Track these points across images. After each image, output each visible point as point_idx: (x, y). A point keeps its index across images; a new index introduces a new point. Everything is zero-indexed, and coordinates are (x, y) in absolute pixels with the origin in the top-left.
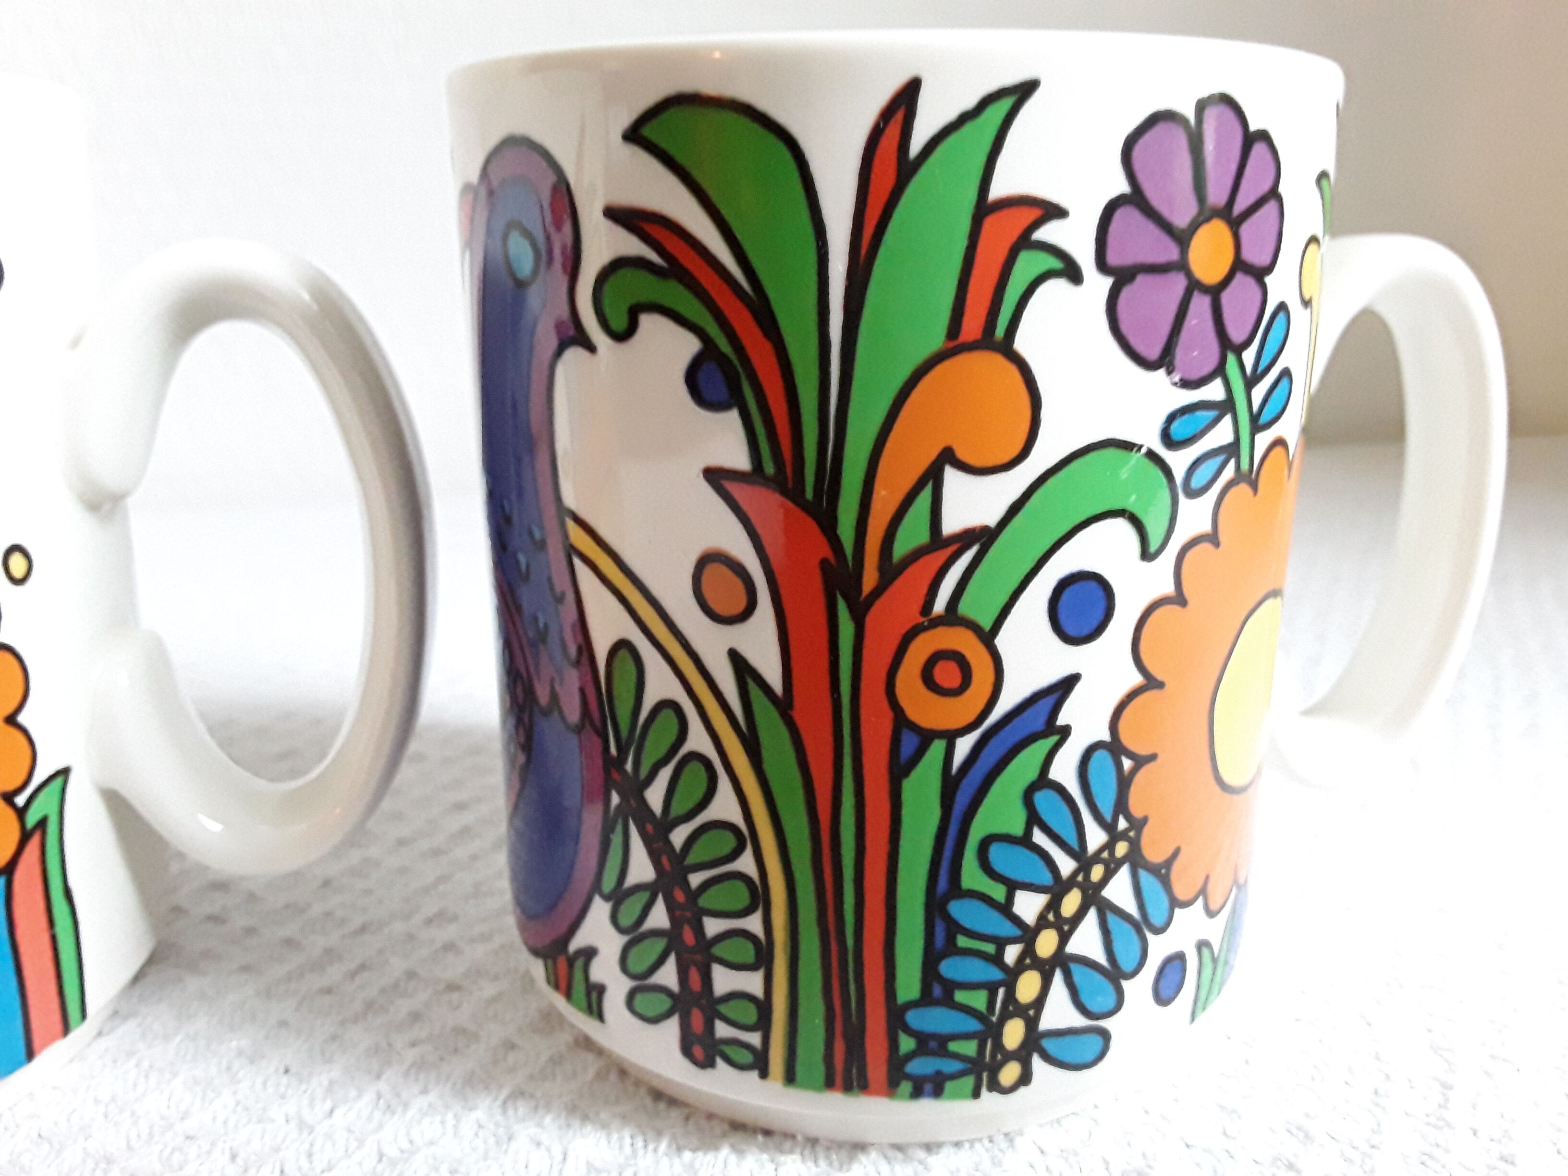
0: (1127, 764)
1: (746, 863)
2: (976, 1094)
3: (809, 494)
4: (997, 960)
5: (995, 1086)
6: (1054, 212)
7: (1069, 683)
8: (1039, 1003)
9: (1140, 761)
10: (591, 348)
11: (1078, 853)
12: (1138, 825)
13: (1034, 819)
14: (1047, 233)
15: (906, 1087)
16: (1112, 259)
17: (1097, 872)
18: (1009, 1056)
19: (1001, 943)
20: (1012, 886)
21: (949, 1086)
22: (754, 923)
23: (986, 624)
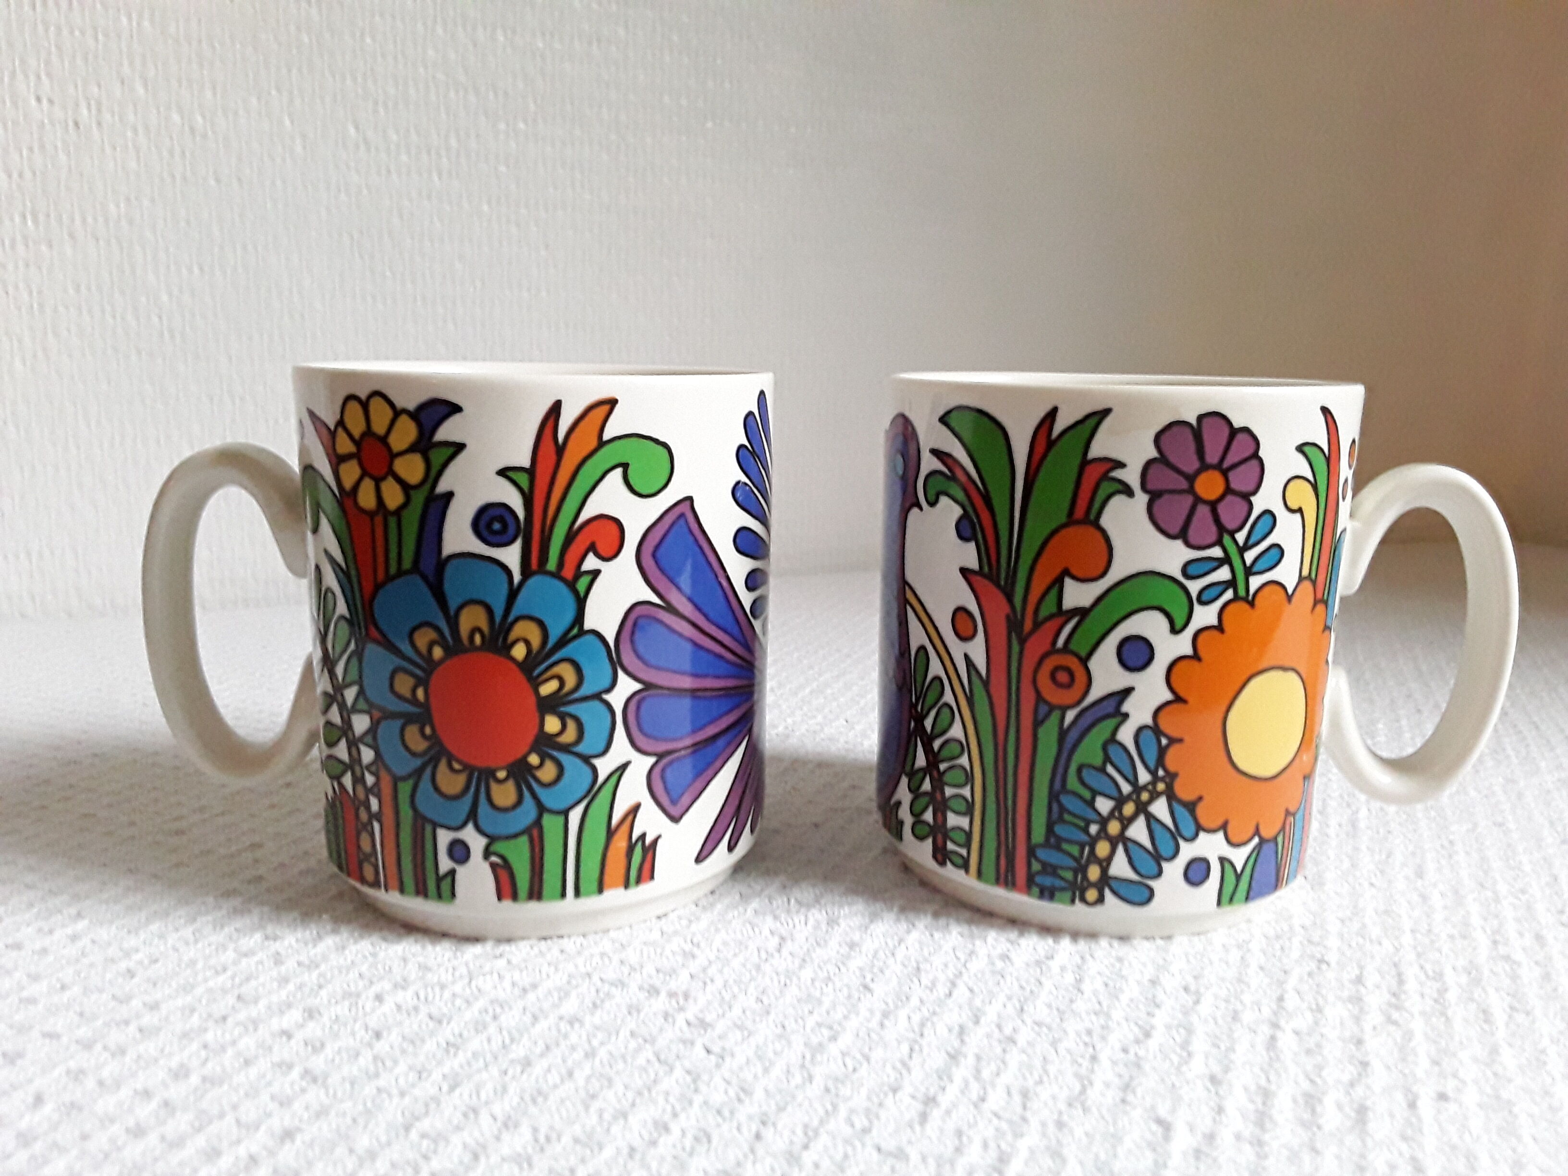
0: (1164, 741)
1: (964, 761)
2: (1073, 901)
3: (1002, 583)
4: (1086, 831)
5: (1083, 900)
6: (1121, 465)
7: (1127, 692)
8: (1110, 859)
9: (1172, 741)
10: (921, 509)
11: (1133, 781)
12: (1171, 777)
13: (1107, 759)
14: (1118, 474)
15: (1036, 890)
16: (1149, 486)
17: (1145, 796)
18: (1091, 885)
19: (1089, 823)
20: (1095, 793)
21: (1058, 895)
22: (966, 792)
23: (1083, 654)
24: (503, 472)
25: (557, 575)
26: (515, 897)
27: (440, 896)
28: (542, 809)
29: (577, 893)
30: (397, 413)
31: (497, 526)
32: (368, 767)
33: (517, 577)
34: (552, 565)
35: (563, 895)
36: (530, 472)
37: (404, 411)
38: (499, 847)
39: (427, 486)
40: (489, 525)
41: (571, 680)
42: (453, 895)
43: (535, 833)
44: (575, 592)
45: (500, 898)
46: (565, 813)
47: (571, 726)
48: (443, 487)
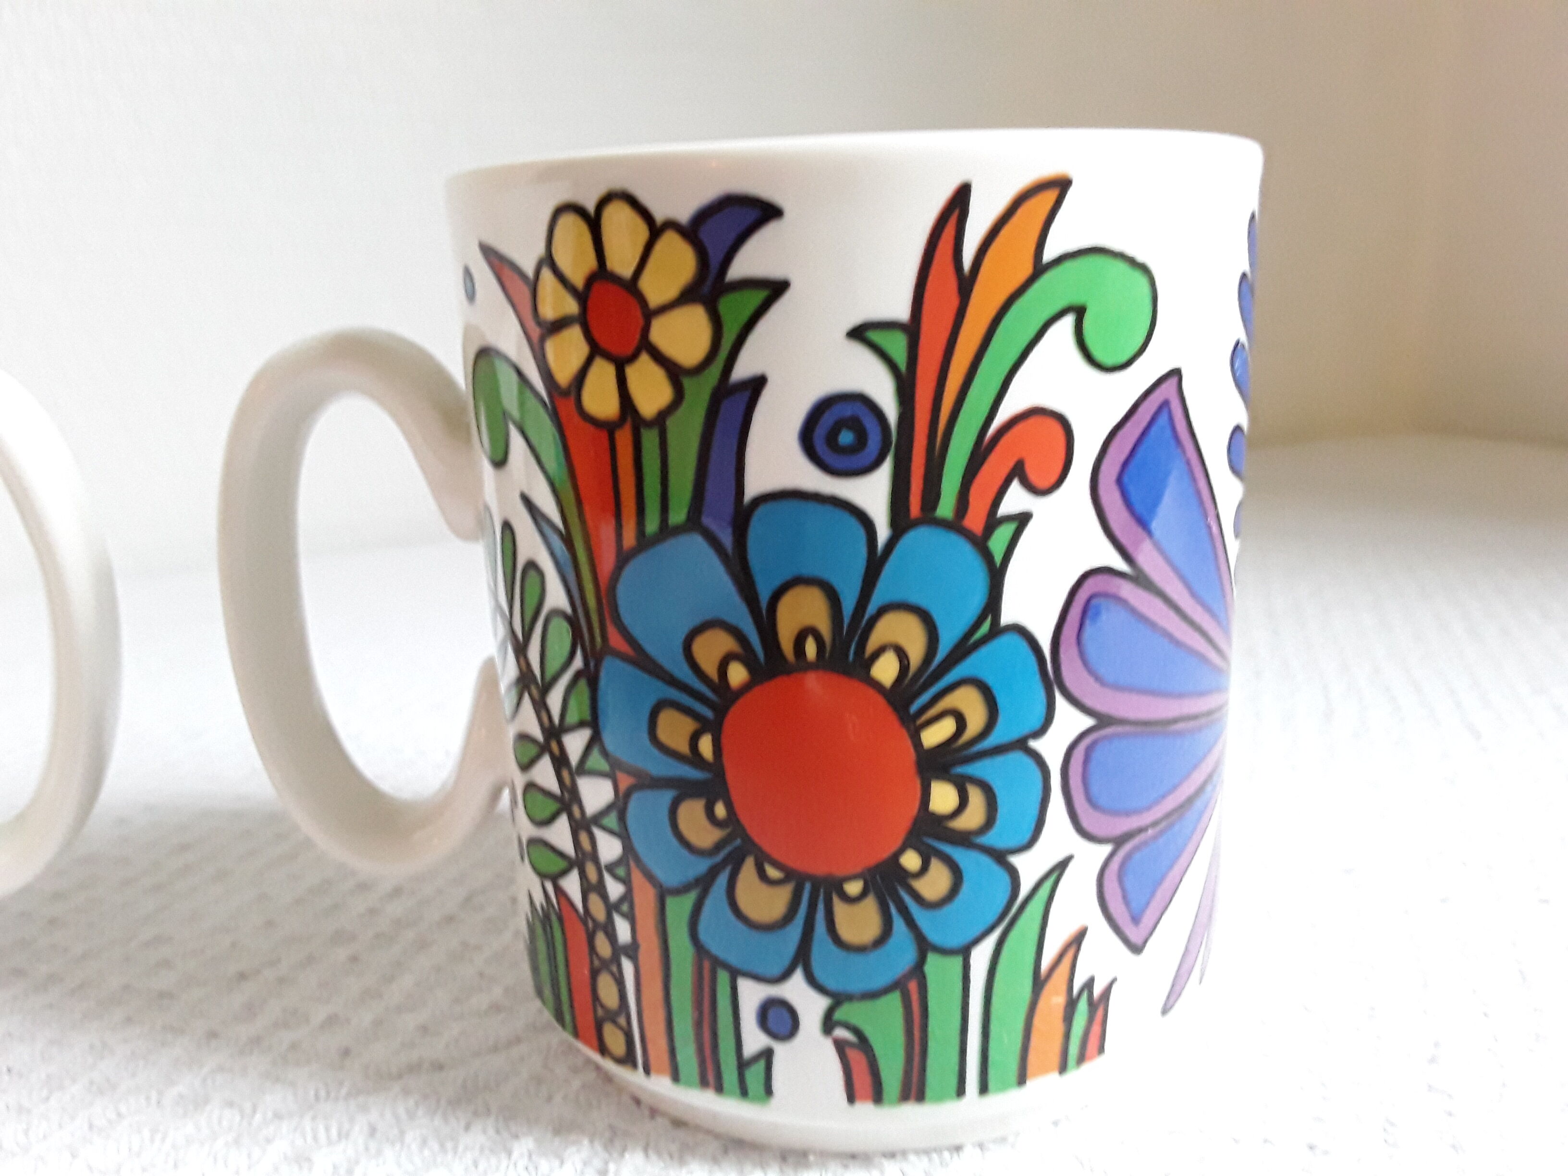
24: (858, 333)
25: (955, 525)
26: (878, 1097)
27: (744, 1092)
28: (924, 946)
29: (984, 1089)
30: (657, 229)
31: (846, 438)
32: (611, 868)
33: (883, 533)
34: (946, 508)
35: (961, 1091)
36: (910, 331)
37: (671, 225)
38: (846, 1012)
39: (715, 370)
40: (832, 439)
41: (976, 720)
42: (769, 1091)
43: (913, 986)
44: (987, 555)
45: (851, 1098)
46: (965, 952)
47: (976, 797)
48: (742, 370)
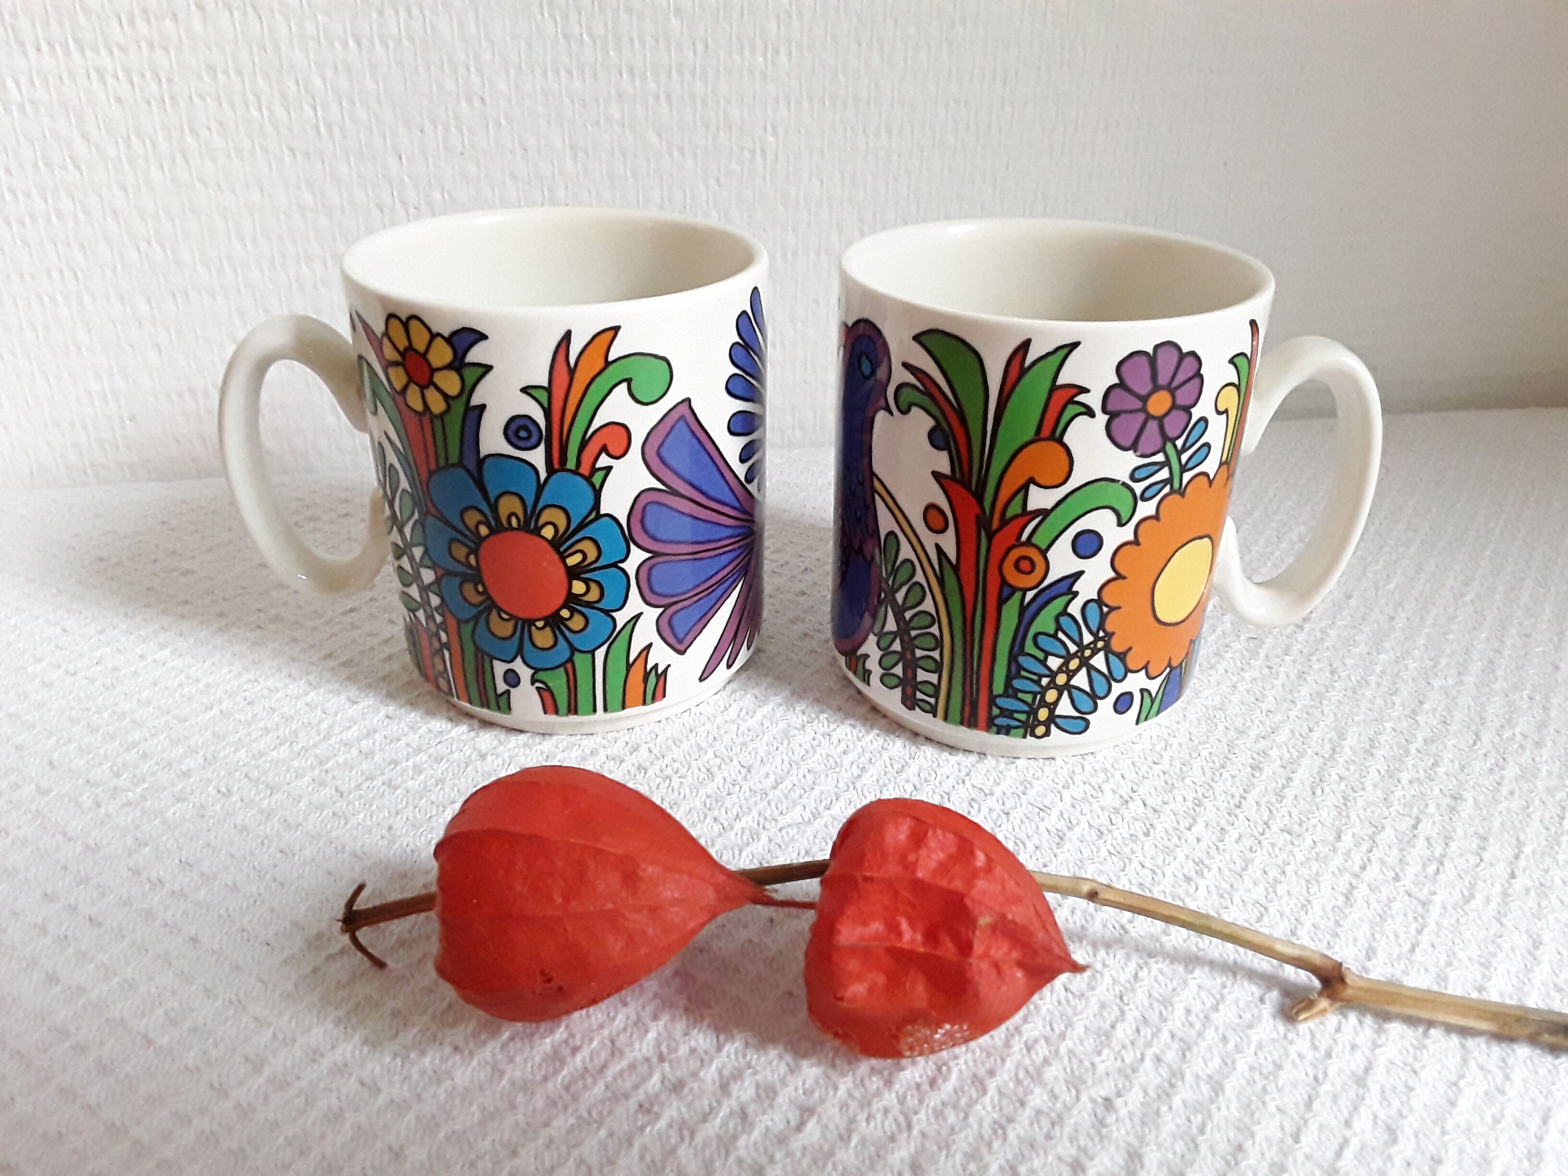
0: (1106, 610)
1: (934, 629)
2: (1024, 736)
3: (973, 486)
4: (1038, 683)
5: (1032, 735)
6: (1083, 390)
7: (1079, 574)
8: (1056, 703)
9: (1113, 609)
11: (1079, 644)
12: (1110, 636)
13: (1059, 628)
15: (994, 729)
16: (1110, 408)
17: (1087, 653)
18: (1040, 723)
19: (1041, 676)
20: (1047, 654)
21: (1012, 731)
22: (936, 654)
23: (1044, 547)
24: (525, 390)
25: (576, 472)
26: (557, 712)
27: (499, 708)
28: (573, 650)
29: (605, 710)
30: (434, 336)
31: (523, 434)
32: (436, 609)
33: (543, 475)
34: (571, 464)
35: (595, 711)
36: (548, 390)
37: (439, 335)
38: (541, 675)
39: (464, 399)
40: (517, 434)
41: (592, 554)
42: (509, 708)
43: (569, 666)
44: (592, 485)
45: (545, 713)
46: (592, 652)
47: (594, 588)
48: (475, 401)
